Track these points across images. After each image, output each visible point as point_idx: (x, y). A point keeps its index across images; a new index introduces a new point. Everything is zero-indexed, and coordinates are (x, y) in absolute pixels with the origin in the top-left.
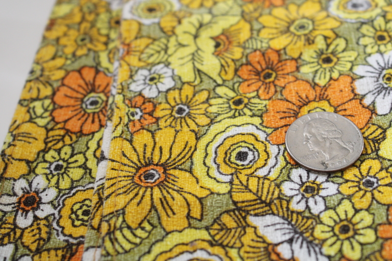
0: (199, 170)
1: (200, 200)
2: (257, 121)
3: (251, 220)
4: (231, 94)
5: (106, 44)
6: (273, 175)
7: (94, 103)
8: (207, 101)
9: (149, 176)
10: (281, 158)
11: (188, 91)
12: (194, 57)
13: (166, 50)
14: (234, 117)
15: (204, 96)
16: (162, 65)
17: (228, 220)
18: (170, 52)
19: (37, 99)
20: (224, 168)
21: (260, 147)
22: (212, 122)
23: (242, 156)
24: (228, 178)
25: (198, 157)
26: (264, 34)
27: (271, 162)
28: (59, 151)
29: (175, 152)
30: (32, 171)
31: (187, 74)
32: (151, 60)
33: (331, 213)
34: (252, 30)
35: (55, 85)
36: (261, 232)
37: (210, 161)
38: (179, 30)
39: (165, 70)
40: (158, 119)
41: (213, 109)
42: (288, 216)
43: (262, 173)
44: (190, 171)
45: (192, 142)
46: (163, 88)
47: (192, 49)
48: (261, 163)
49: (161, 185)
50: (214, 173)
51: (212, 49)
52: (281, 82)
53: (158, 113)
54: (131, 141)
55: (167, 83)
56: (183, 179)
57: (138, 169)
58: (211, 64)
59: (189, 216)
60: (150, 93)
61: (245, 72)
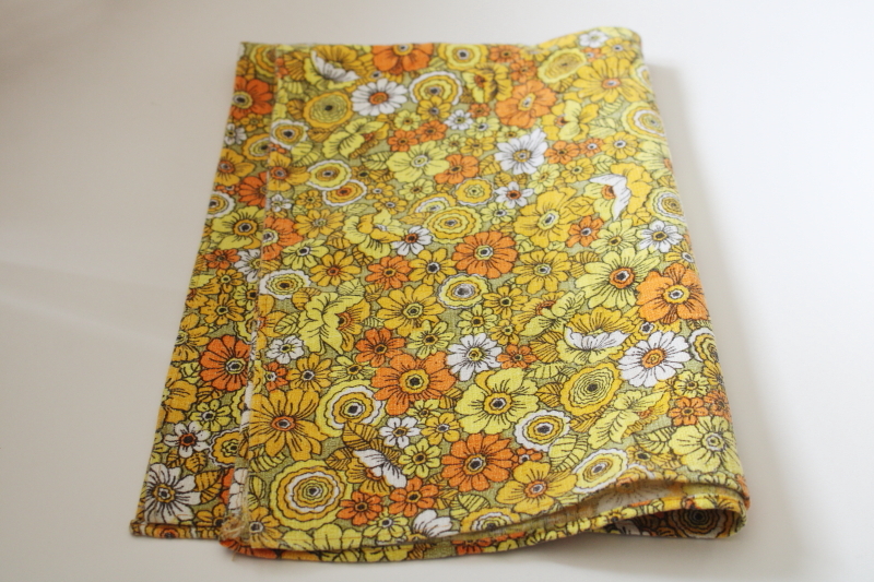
0: (320, 420)
1: (320, 442)
2: (367, 383)
3: (356, 453)
4: (350, 363)
5: (243, 315)
6: (374, 423)
7: (235, 366)
8: (329, 368)
9: (283, 424)
10: (382, 411)
11: (314, 359)
12: (322, 330)
13: (297, 323)
14: (350, 380)
15: (328, 363)
16: (293, 337)
17: (340, 455)
18: (300, 325)
19: (186, 361)
20: (339, 419)
21: (367, 402)
22: (332, 385)
23: (353, 409)
24: (341, 426)
25: (320, 411)
26: (381, 314)
27: (375, 413)
28: (209, 404)
29: (303, 407)
30: (187, 418)
31: (314, 345)
32: (284, 332)
33: (413, 447)
34: (371, 309)
35: (201, 350)
36: (362, 460)
37: (329, 414)
38: (309, 306)
39: (296, 341)
40: (289, 382)
41: (334, 375)
42: (383, 450)
43: (366, 421)
44: (314, 422)
45: (316, 400)
46: (294, 356)
47: (320, 323)
48: (366, 414)
49: (291, 431)
50: (331, 422)
51: (337, 325)
52: (390, 355)
53: (290, 377)
54: (268, 397)
55: (298, 352)
56: (308, 427)
57: (274, 418)
58: (334, 338)
59: (311, 452)
60: (283, 360)
61: (362, 345)
